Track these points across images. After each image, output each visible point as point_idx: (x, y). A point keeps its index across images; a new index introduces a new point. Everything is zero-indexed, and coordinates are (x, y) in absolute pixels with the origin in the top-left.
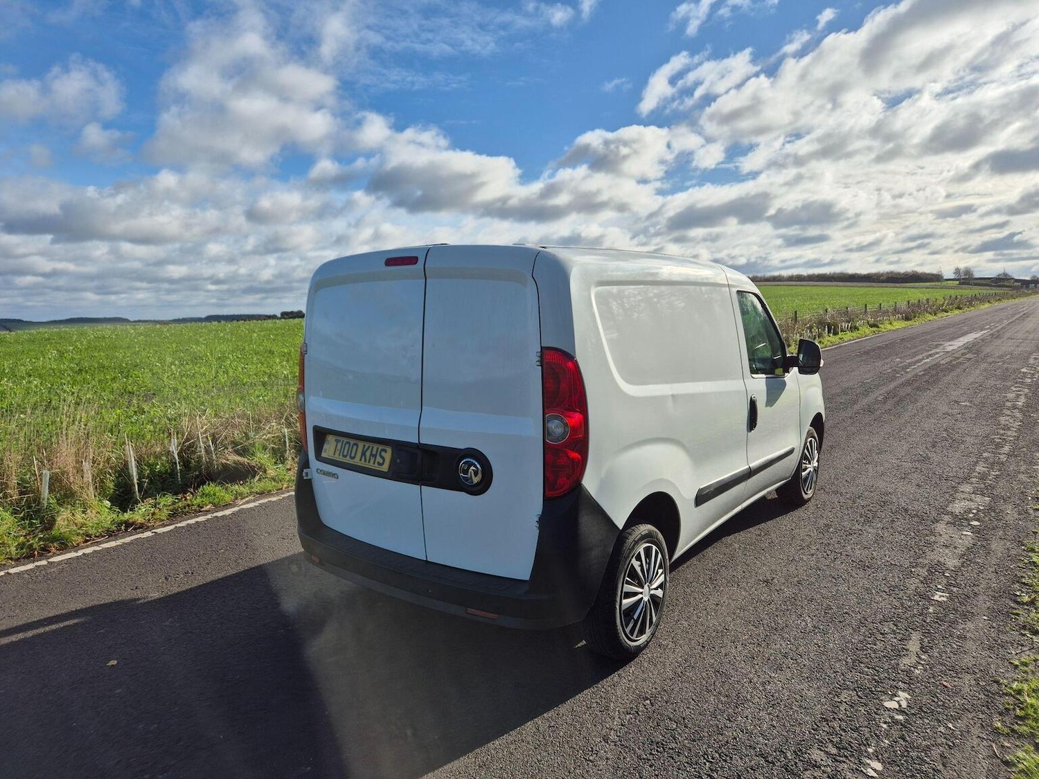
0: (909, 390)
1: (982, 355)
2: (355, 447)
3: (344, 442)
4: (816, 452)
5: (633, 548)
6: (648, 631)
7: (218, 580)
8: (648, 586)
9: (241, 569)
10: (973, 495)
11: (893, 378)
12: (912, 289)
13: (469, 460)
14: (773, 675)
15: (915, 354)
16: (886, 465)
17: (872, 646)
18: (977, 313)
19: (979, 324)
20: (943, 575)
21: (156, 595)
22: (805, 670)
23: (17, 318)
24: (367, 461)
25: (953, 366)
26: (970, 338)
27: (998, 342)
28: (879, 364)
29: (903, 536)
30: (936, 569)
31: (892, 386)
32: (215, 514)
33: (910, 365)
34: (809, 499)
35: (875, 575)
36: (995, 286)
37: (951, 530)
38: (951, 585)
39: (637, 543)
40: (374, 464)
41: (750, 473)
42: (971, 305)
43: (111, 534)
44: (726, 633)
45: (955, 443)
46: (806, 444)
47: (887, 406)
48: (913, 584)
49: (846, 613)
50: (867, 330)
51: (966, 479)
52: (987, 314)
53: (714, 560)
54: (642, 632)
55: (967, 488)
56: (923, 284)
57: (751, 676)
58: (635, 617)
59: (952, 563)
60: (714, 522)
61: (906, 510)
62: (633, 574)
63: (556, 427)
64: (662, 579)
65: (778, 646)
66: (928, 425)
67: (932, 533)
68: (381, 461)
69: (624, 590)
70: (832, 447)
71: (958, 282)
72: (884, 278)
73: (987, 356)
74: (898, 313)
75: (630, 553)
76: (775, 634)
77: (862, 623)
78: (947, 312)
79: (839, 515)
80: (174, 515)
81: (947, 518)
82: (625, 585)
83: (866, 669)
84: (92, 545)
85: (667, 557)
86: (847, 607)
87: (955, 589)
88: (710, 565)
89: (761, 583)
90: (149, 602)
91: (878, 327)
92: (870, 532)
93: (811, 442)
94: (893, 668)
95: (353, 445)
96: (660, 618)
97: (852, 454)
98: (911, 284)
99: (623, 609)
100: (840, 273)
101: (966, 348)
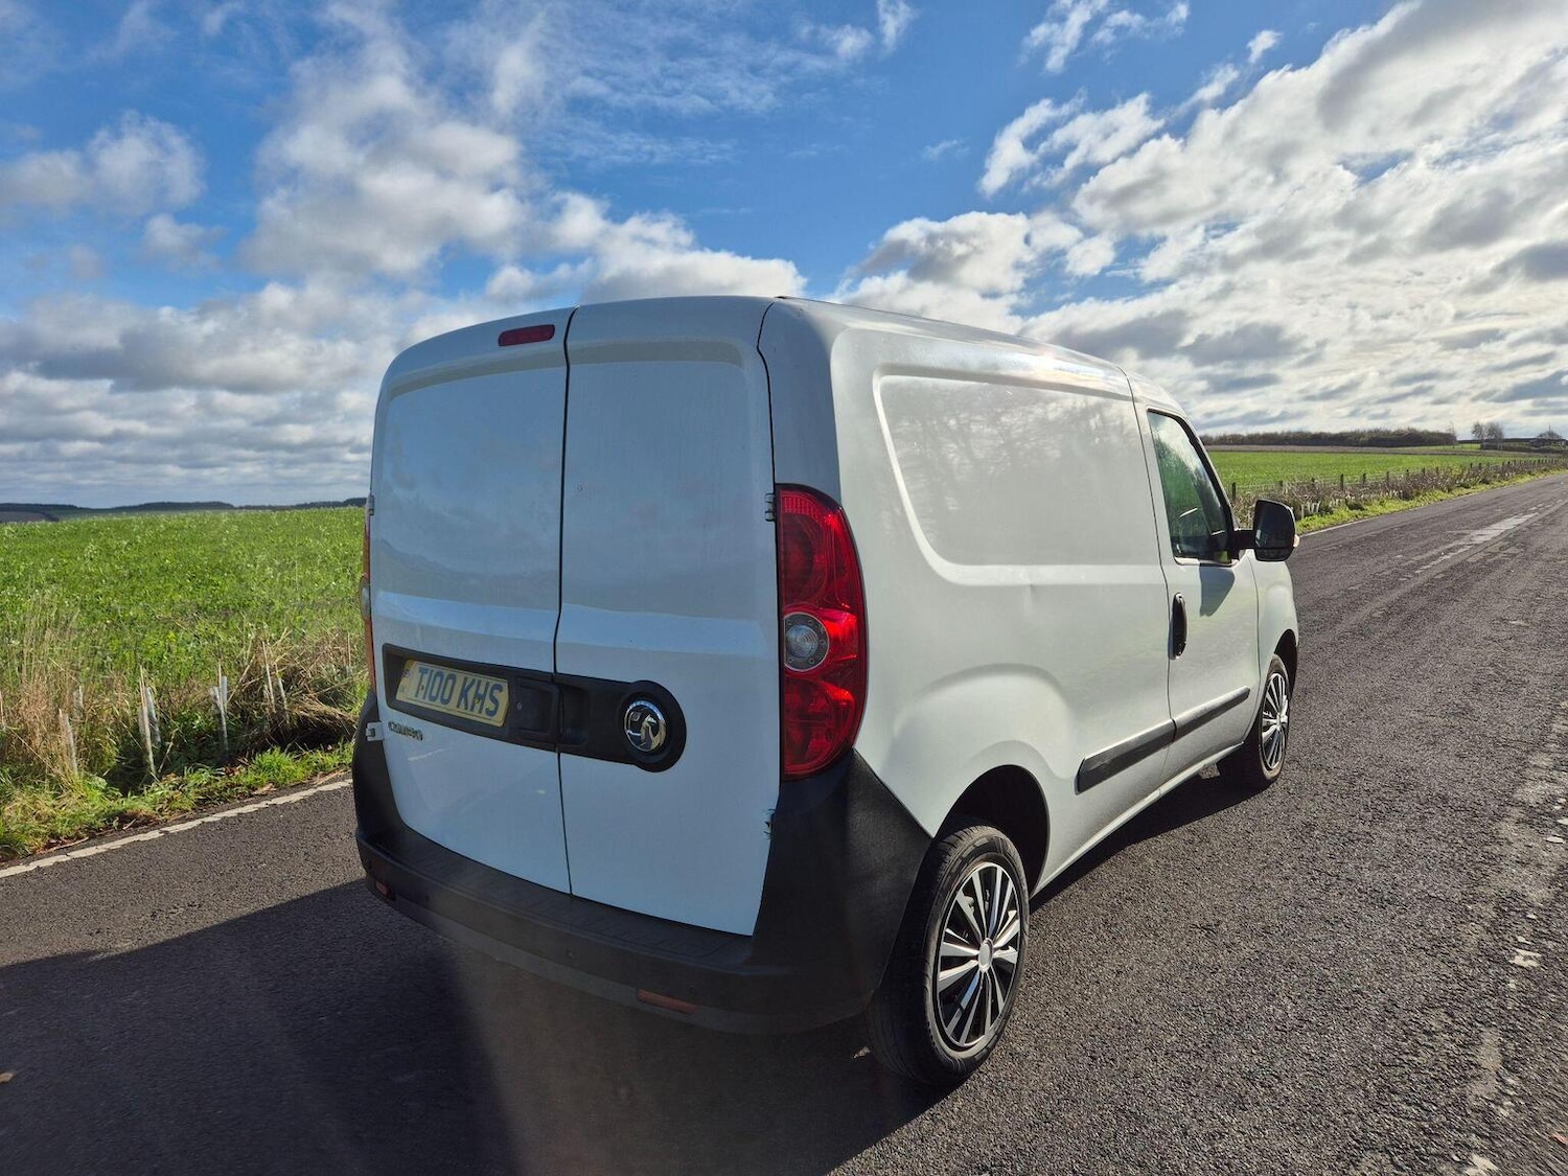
0: (1422, 601)
1: (1532, 549)
2: (450, 682)
3: (434, 673)
4: (1285, 697)
5: (958, 872)
6: (990, 1028)
7: (240, 918)
8: (989, 943)
9: (286, 897)
10: (1555, 773)
11: (1394, 585)
12: (1409, 457)
13: (643, 703)
14: (1228, 1119)
15: (1425, 548)
16: (1401, 721)
17: (1411, 1057)
18: (1514, 489)
19: (1521, 505)
20: (1525, 916)
21: (125, 945)
22: (1287, 1109)
23: (67, 503)
24: (469, 708)
25: (1489, 565)
26: (1510, 524)
27: (1554, 531)
28: (1369, 562)
29: (1444, 845)
30: (1508, 905)
31: (1395, 594)
32: (274, 801)
33: (1419, 564)
34: (1275, 779)
35: (1403, 916)
36: (1535, 451)
37: (1527, 834)
38: (1540, 936)
39: (966, 862)
40: (480, 712)
41: (1174, 733)
42: (1503, 477)
43: (94, 834)
44: (1136, 1030)
45: (1512, 687)
46: (1268, 682)
47: (1391, 627)
48: (1473, 934)
49: (1357, 991)
50: (1345, 513)
51: (1539, 745)
52: (1529, 490)
53: (1112, 887)
54: (977, 1030)
55: (1543, 760)
56: (1426, 448)
57: (1187, 1120)
58: (964, 1003)
59: (1538, 894)
60: (1111, 819)
61: (1445, 799)
62: (958, 921)
63: (804, 639)
64: (1015, 928)
65: (1235, 1058)
66: (1462, 655)
67: (1495, 839)
68: (492, 707)
69: (941, 954)
70: (1305, 691)
71: (1479, 446)
72: (1366, 439)
73: (1540, 551)
74: (1393, 489)
75: (953, 880)
76: (1228, 1033)
77: (1388, 1011)
78: (1467, 488)
79: (1329, 806)
80: (205, 803)
81: (1516, 812)
82: (943, 943)
83: (1405, 1107)
84: (58, 852)
85: (1025, 887)
86: (1358, 979)
87: (1550, 945)
88: (1105, 896)
89: (1197, 930)
90: (110, 959)
91: (1362, 509)
92: (1386, 838)
93: (1276, 680)
94: (1455, 1104)
95: (448, 679)
96: (1012, 1003)
97: (1340, 703)
98: (1406, 448)
99: (940, 989)
100: (1298, 433)
101: (1506, 539)
